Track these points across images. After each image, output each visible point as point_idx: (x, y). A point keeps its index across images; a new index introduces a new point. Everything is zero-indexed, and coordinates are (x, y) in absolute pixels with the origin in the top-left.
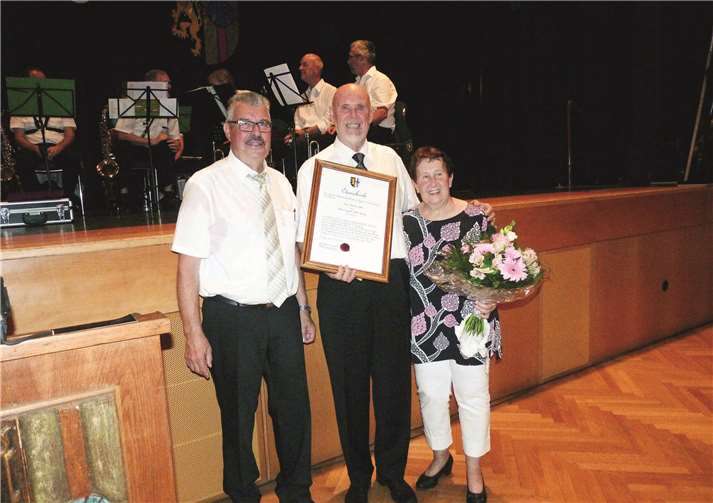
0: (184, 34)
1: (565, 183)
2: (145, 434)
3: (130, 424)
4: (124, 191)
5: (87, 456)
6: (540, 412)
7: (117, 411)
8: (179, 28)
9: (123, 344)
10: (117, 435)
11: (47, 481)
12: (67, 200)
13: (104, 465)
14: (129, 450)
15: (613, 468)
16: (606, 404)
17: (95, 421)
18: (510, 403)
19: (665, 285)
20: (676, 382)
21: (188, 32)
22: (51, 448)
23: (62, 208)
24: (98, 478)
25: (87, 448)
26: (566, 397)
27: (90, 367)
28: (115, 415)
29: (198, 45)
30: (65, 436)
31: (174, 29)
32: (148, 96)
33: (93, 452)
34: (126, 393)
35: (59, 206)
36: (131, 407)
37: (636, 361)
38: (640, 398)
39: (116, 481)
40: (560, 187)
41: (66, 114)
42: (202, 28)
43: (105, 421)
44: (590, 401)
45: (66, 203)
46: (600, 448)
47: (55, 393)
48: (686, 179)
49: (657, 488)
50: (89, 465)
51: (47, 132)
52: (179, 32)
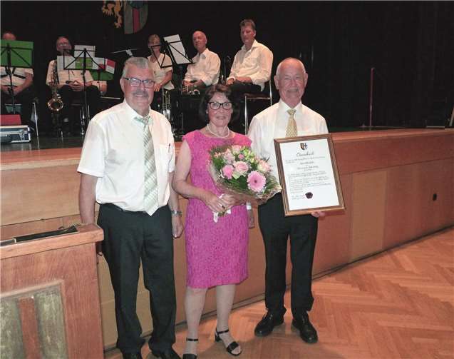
0: (110, 12)
1: (367, 124)
2: (82, 314)
3: (72, 308)
4: (66, 120)
5: (39, 333)
6: (350, 283)
7: (62, 299)
8: (107, 8)
9: (68, 250)
10: (62, 317)
11: (8, 351)
12: (26, 126)
13: (51, 339)
14: (70, 327)
15: (401, 325)
16: (394, 278)
17: (46, 307)
18: (330, 276)
19: (435, 197)
20: (441, 264)
21: (113, 11)
22: (12, 327)
23: (23, 132)
24: (47, 348)
25: (39, 327)
26: (368, 273)
27: (43, 266)
28: (61, 303)
29: (120, 21)
30: (23, 318)
31: (103, 9)
32: (85, 55)
33: (43, 330)
34: (68, 285)
35: (21, 131)
36: (73, 294)
37: (413, 248)
38: (417, 275)
39: (60, 350)
40: (364, 126)
41: (26, 65)
42: (122, 8)
43: (53, 307)
44: (383, 276)
45: (26, 129)
46: (393, 310)
47: (15, 286)
48: (451, 124)
49: (432, 341)
50: (40, 339)
51: (13, 77)
52: (106, 11)
